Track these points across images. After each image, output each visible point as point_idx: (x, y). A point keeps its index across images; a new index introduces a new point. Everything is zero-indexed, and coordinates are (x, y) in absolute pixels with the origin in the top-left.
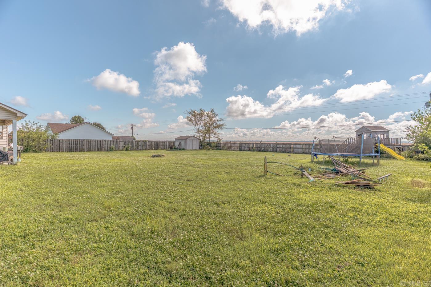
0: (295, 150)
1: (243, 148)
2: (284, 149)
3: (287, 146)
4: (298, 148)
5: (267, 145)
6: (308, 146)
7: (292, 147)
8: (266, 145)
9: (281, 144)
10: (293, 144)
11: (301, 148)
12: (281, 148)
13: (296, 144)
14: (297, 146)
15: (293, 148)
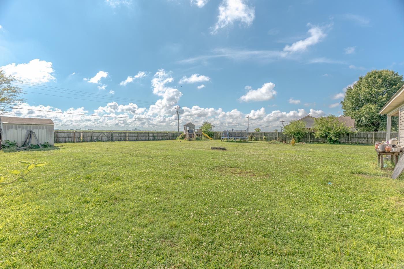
0: (130, 138)
1: (61, 139)
2: (120, 137)
3: (122, 135)
4: (132, 136)
5: (100, 134)
6: (140, 135)
7: (127, 135)
8: (98, 134)
9: (116, 133)
10: (128, 133)
11: (135, 136)
12: (117, 136)
13: (131, 133)
14: (132, 135)
15: (129, 136)
